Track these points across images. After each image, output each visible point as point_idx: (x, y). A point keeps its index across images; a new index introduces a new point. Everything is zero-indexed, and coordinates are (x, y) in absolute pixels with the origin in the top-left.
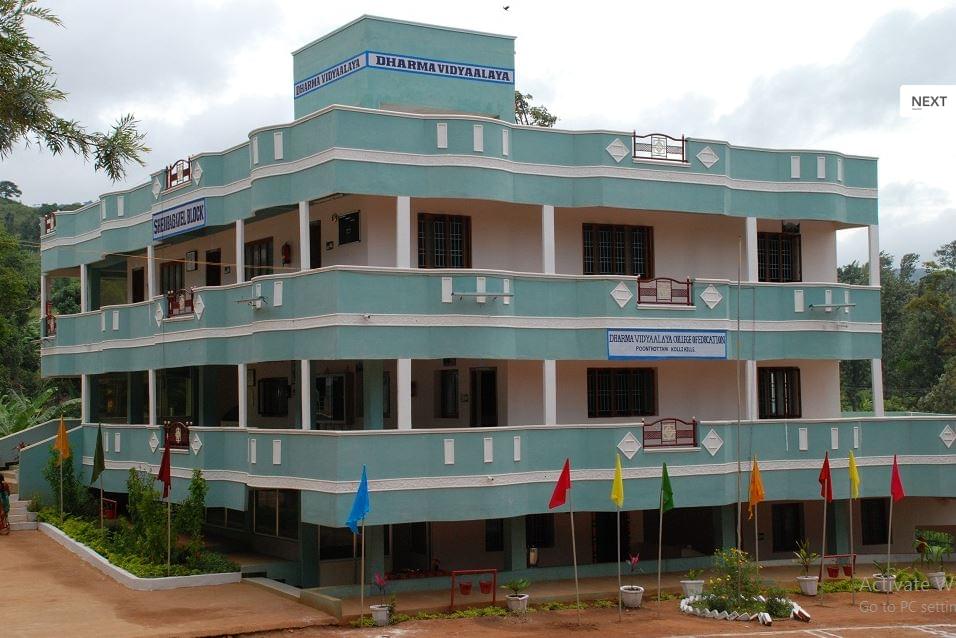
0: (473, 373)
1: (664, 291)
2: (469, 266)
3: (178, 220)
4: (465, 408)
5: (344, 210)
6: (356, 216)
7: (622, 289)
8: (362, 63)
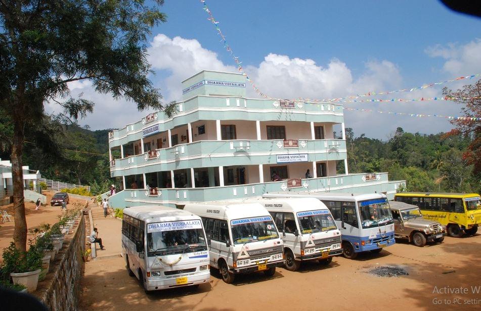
0: (238, 170)
1: (291, 143)
2: (236, 139)
3: (151, 130)
4: (235, 179)
5: (200, 125)
6: (203, 126)
7: (279, 143)
8: (203, 83)
